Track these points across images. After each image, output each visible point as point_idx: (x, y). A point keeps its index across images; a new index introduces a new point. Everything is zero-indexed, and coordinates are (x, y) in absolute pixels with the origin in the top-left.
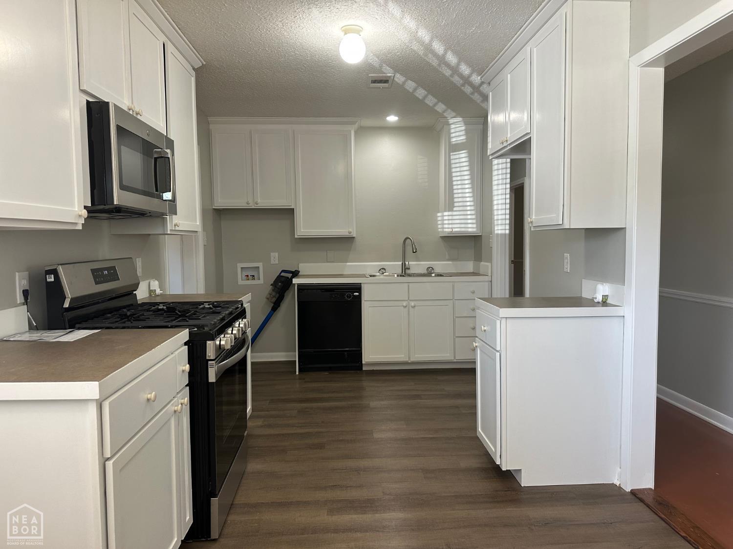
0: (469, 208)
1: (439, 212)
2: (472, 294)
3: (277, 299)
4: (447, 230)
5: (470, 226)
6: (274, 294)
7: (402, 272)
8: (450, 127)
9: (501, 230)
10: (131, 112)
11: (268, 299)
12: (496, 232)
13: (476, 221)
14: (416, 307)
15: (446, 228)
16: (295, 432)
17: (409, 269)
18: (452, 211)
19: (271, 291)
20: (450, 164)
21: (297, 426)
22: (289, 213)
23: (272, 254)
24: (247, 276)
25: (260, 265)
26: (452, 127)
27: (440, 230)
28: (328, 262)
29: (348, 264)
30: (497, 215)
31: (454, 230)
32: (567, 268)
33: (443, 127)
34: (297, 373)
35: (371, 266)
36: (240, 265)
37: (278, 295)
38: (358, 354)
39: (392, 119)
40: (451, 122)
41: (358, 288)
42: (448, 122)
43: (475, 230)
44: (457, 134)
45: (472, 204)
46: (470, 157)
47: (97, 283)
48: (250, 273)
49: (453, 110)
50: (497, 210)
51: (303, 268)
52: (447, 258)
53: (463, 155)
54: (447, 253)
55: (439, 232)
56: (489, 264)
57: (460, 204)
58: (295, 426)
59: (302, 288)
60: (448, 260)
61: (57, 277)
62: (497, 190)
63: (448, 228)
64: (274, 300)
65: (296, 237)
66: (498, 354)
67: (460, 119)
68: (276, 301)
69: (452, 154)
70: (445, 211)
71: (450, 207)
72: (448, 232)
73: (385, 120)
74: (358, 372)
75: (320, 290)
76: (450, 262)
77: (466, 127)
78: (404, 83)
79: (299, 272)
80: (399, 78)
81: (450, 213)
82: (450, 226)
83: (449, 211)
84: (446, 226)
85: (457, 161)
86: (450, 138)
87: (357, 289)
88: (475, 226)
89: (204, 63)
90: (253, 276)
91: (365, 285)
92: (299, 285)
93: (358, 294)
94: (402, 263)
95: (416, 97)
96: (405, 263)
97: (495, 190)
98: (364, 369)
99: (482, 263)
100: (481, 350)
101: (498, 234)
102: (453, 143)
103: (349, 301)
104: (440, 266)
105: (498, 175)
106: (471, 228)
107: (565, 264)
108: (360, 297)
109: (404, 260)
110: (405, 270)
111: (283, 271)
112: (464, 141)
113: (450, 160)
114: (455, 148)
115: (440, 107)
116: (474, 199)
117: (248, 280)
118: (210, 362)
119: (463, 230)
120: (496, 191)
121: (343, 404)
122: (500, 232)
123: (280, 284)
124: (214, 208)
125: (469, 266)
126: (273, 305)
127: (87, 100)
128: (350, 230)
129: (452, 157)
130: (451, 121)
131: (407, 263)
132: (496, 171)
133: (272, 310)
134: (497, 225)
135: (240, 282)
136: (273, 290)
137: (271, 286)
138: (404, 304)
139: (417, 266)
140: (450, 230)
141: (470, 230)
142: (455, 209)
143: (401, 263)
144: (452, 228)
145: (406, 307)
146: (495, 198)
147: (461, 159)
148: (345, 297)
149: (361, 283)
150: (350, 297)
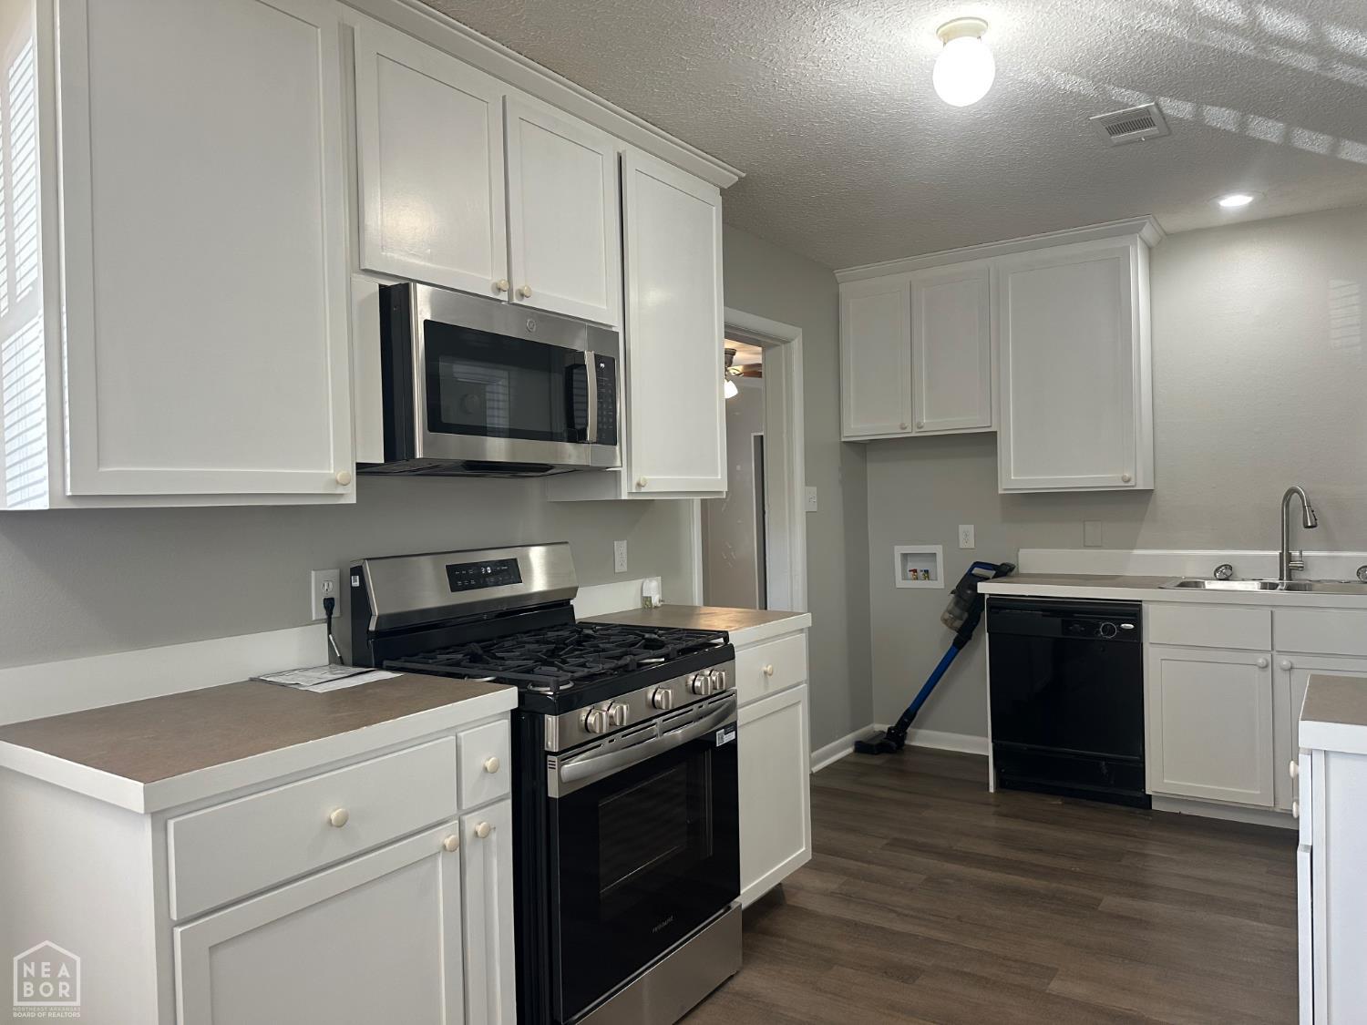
3: (965, 622)
6: (958, 611)
7: (1282, 575)
10: (503, 297)
11: (945, 621)
14: (1294, 671)
16: (886, 925)
17: (1302, 569)
19: (952, 605)
21: (899, 914)
22: (985, 442)
23: (962, 528)
24: (915, 571)
25: (938, 549)
28: (1086, 547)
29: (1136, 552)
34: (992, 790)
35: (1194, 559)
36: (899, 550)
37: (966, 616)
38: (1137, 773)
39: (1235, 202)
41: (1133, 611)
47: (454, 588)
48: (920, 566)
51: (1029, 559)
58: (895, 912)
59: (998, 604)
61: (362, 581)
64: (958, 624)
65: (1000, 492)
68: (962, 626)
73: (1217, 208)
74: (1138, 811)
75: (1043, 610)
78: (1198, 114)
80: (1178, 109)
87: (1132, 615)
89: (744, 175)
90: (927, 572)
91: (1153, 606)
92: (993, 598)
93: (1132, 626)
94: (1281, 554)
95: (1259, 140)
96: (1289, 554)
98: (1154, 807)
103: (1109, 641)
108: (1137, 633)
109: (1286, 545)
110: (1290, 572)
111: (977, 564)
117: (917, 579)
118: (549, 758)
121: (1039, 884)
123: (969, 592)
124: (843, 440)
126: (956, 634)
127: (380, 286)
128: (1127, 475)
131: (1294, 553)
133: (954, 644)
135: (900, 583)
136: (957, 603)
137: (953, 595)
138: (1261, 661)
139: (1327, 562)
143: (1277, 553)
145: (1267, 666)
148: (1098, 632)
149: (1141, 601)
150: (1109, 631)
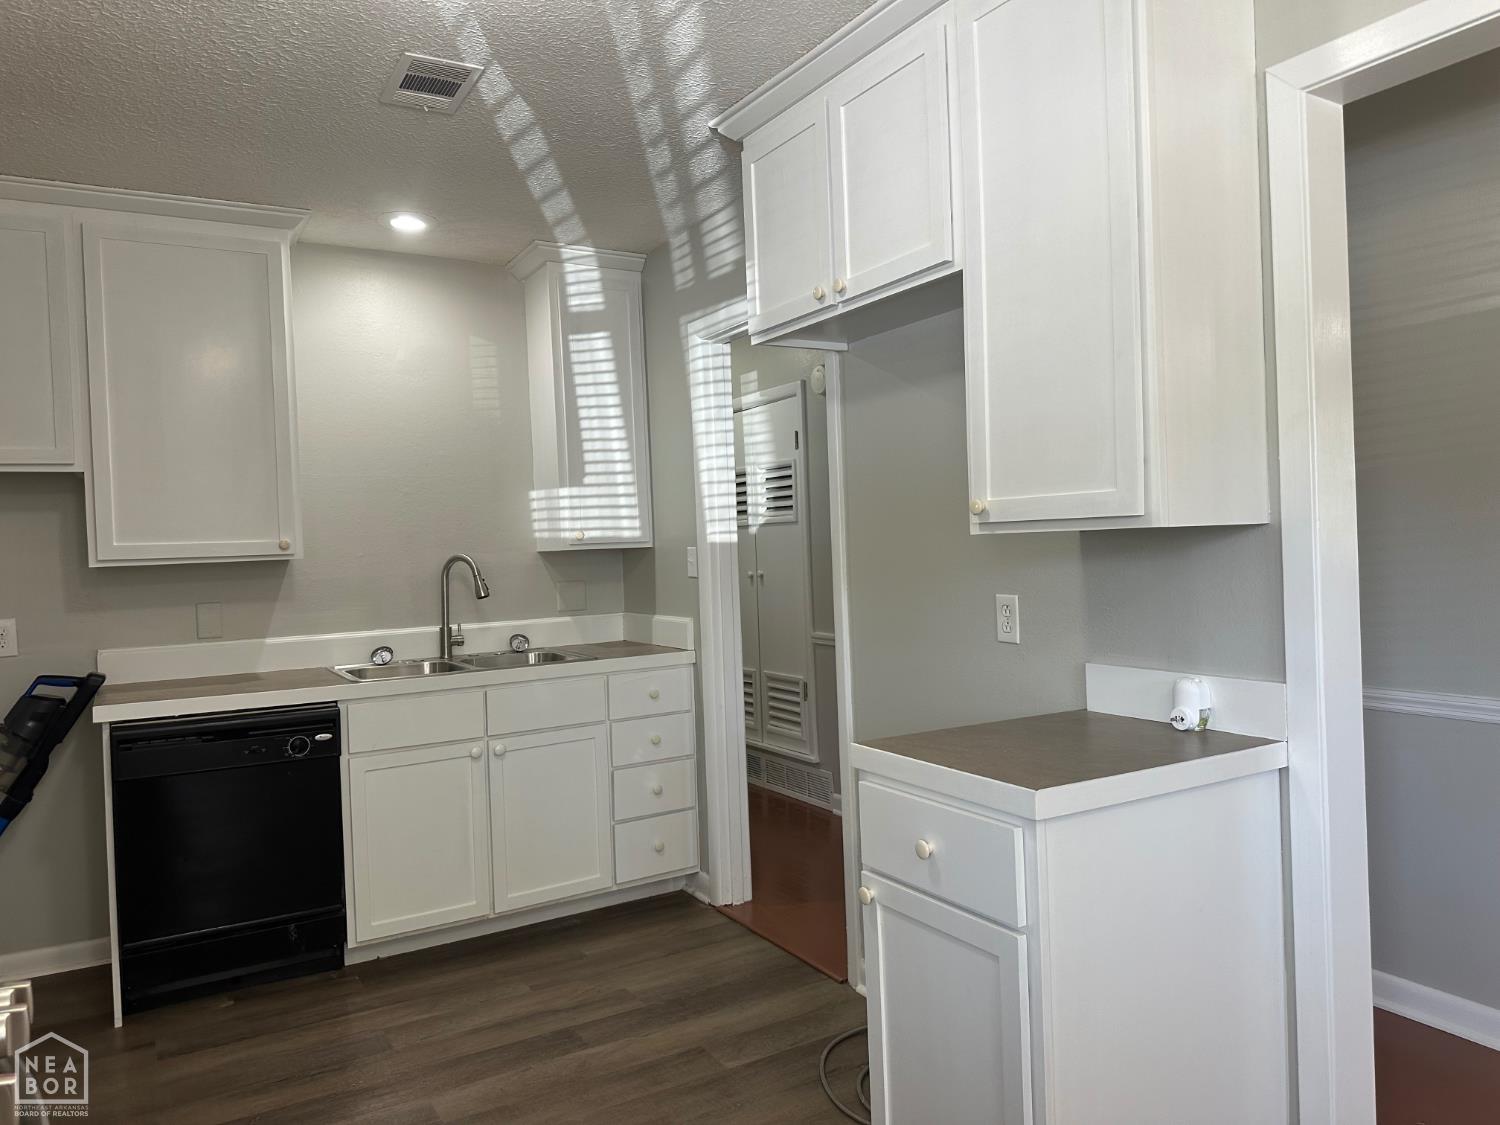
0: (620, 479)
1: (533, 489)
2: (650, 699)
4: (567, 535)
5: (625, 523)
7: (443, 653)
8: (562, 268)
9: (721, 533)
12: (711, 539)
13: (640, 511)
14: (507, 754)
15: (564, 530)
17: (461, 644)
18: (581, 484)
20: (568, 364)
26: (568, 269)
27: (537, 535)
28: (200, 639)
29: (269, 641)
30: (710, 496)
31: (588, 534)
32: (1012, 629)
33: (544, 264)
34: (118, 1023)
35: (344, 644)
39: (410, 225)
40: (565, 256)
41: (328, 718)
42: (559, 254)
43: (637, 533)
44: (583, 288)
45: (627, 467)
46: (617, 348)
49: (586, 222)
50: (710, 483)
51: (117, 664)
52: (559, 609)
53: (600, 344)
54: (558, 597)
55: (535, 539)
56: (688, 621)
57: (600, 468)
59: (126, 736)
60: (562, 613)
62: (707, 433)
63: (573, 530)
65: (93, 564)
66: (1022, 940)
67: (587, 251)
69: (571, 337)
70: (562, 485)
71: (573, 471)
72: (573, 540)
73: (384, 226)
74: (330, 974)
76: (568, 619)
77: (602, 273)
78: (501, 103)
79: (103, 678)
80: (494, 84)
81: (575, 491)
82: (579, 524)
83: (570, 486)
84: (566, 524)
85: (587, 357)
86: (564, 297)
87: (329, 721)
88: (637, 523)
91: (352, 707)
92: (115, 727)
93: (329, 736)
94: (442, 630)
95: (511, 159)
96: (450, 629)
97: (702, 433)
98: (350, 962)
99: (657, 617)
100: (885, 908)
101: (713, 545)
102: (575, 310)
103: (300, 761)
104: (546, 630)
105: (706, 396)
106: (628, 528)
107: (1001, 620)
108: (334, 746)
109: (445, 619)
110: (451, 645)
112: (601, 307)
113: (567, 353)
114: (576, 323)
115: (560, 205)
116: (632, 454)
119: (610, 533)
120: (704, 436)
122: (717, 539)
125: (615, 627)
129: (573, 346)
130: (567, 252)
131: (454, 627)
132: (702, 387)
134: (711, 521)
138: (475, 751)
139: (482, 635)
140: (576, 535)
141: (626, 534)
142: (587, 480)
143: (437, 629)
144: (581, 530)
145: (480, 756)
146: (703, 453)
147: (596, 352)
148: (287, 751)
149: (336, 702)
150: (303, 747)
